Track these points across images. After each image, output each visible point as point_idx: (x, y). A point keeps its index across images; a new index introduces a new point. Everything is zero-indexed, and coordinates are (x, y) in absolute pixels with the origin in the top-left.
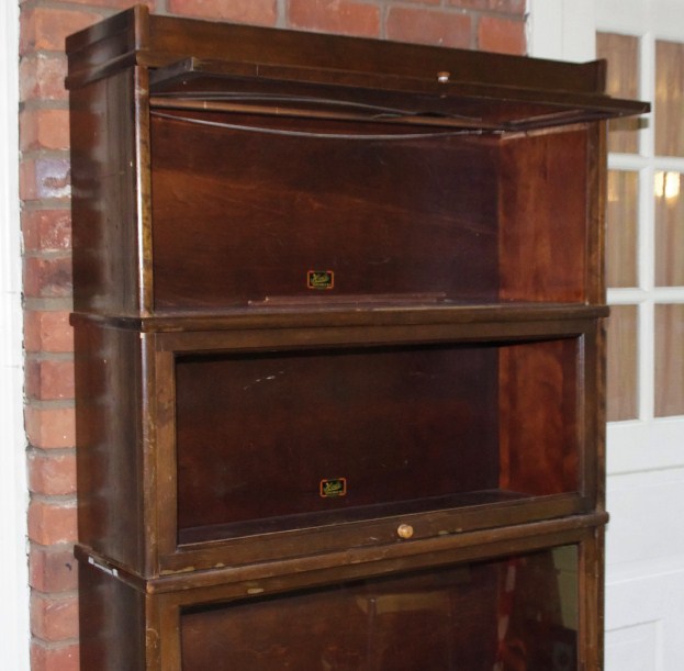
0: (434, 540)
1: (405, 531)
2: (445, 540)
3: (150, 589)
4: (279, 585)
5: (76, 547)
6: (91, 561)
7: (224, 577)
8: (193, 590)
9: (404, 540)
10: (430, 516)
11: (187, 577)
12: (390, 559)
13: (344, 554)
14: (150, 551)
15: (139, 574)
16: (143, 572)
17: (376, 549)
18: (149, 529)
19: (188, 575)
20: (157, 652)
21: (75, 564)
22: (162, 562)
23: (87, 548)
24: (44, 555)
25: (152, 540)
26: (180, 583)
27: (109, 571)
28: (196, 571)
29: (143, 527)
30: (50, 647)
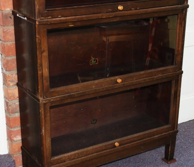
0: (130, 11)
1: (120, 8)
2: (133, 11)
3: (37, 23)
4: (79, 24)
5: (12, 11)
6: (18, 15)
7: (61, 20)
8: (51, 24)
9: (120, 11)
10: (129, 3)
11: (49, 20)
12: (115, 17)
13: (100, 15)
14: (37, 11)
15: (33, 18)
16: (35, 18)
17: (110, 13)
18: (36, 3)
19: (50, 19)
20: (40, 44)
21: (12, 17)
22: (41, 14)
23: (16, 11)
24: (3, 13)
25: (37, 7)
26: (47, 21)
27: (24, 18)
28: (52, 18)
29: (34, 3)
30: (6, 43)
